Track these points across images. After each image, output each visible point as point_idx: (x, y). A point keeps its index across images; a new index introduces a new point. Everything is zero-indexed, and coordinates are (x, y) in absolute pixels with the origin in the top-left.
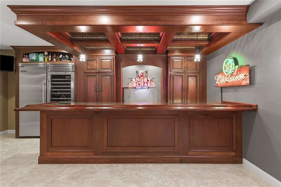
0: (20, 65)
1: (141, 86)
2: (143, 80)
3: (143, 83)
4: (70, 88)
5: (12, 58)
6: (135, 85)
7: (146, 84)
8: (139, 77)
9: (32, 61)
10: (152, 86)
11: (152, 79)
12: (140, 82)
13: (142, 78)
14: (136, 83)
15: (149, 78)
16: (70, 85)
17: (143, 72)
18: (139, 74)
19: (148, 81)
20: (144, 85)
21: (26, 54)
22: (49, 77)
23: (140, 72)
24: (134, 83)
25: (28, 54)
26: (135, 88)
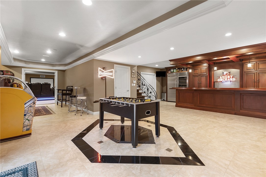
0: (168, 74)
1: (225, 80)
2: (227, 77)
3: (227, 79)
4: (186, 82)
5: (165, 71)
6: (221, 80)
7: (229, 79)
8: (224, 75)
9: (172, 72)
10: (233, 80)
11: (233, 77)
12: (225, 78)
13: (226, 76)
14: (222, 79)
15: (231, 76)
16: (186, 81)
17: (227, 72)
18: (224, 74)
19: (230, 77)
20: (227, 80)
21: (169, 70)
22: (178, 78)
23: (225, 73)
24: (221, 79)
25: (170, 70)
26: (222, 82)
